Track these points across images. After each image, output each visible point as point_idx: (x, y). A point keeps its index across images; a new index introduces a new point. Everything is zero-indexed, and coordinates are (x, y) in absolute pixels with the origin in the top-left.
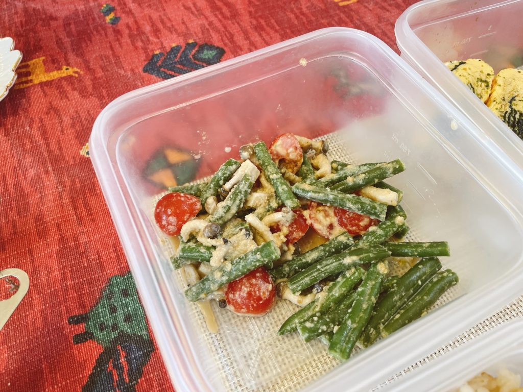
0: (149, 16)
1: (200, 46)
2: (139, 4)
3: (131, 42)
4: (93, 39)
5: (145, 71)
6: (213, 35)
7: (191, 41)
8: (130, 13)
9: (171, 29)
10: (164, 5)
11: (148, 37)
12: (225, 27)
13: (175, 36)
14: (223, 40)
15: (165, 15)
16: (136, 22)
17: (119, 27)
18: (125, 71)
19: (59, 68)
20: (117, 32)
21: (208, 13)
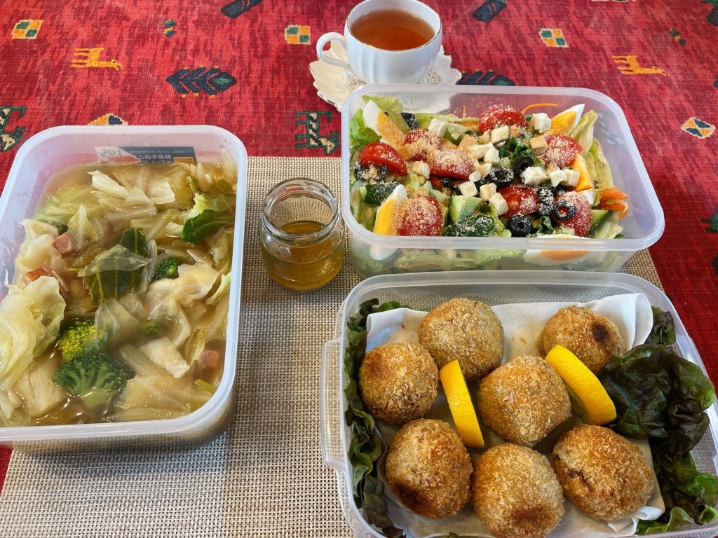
0: (199, 37)
1: (221, 73)
2: (197, 26)
3: (172, 54)
4: (146, 44)
6: (236, 67)
7: (216, 67)
8: (185, 30)
9: (209, 54)
10: (216, 31)
11: (186, 54)
12: (250, 64)
13: (207, 59)
14: (241, 74)
15: (210, 40)
16: (186, 39)
17: (171, 40)
19: (109, 60)
20: (167, 44)
21: (245, 48)
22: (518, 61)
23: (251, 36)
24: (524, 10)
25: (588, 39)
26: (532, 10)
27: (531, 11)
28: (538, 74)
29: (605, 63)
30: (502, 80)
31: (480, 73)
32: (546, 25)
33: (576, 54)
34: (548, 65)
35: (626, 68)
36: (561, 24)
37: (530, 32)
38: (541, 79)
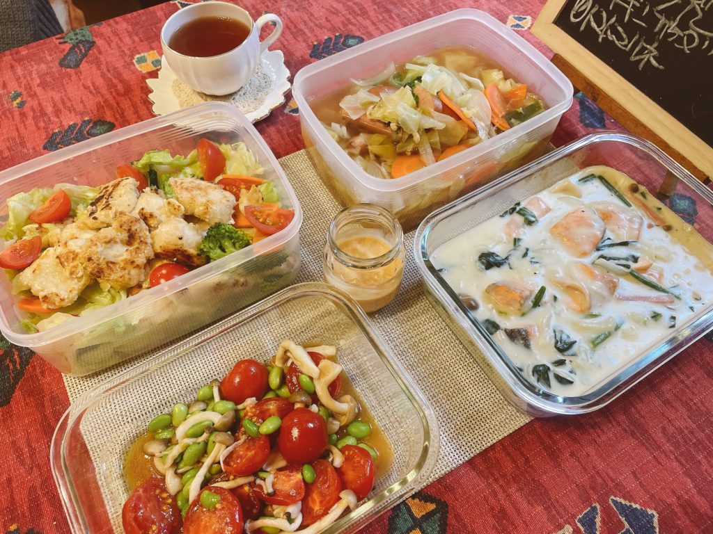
0: (52, 98)
1: (94, 122)
2: (44, 88)
3: (35, 122)
5: (45, 148)
6: (107, 111)
7: (86, 119)
8: (34, 95)
9: (71, 109)
10: (66, 86)
11: (49, 118)
12: (118, 104)
13: (73, 114)
14: (114, 116)
15: (65, 96)
16: (40, 104)
17: (25, 110)
18: (28, 150)
20: (23, 115)
21: (104, 91)
22: (355, 18)
23: (104, 79)
28: (377, 24)
30: (351, 39)
31: (330, 39)
34: (381, 13)
38: (382, 26)
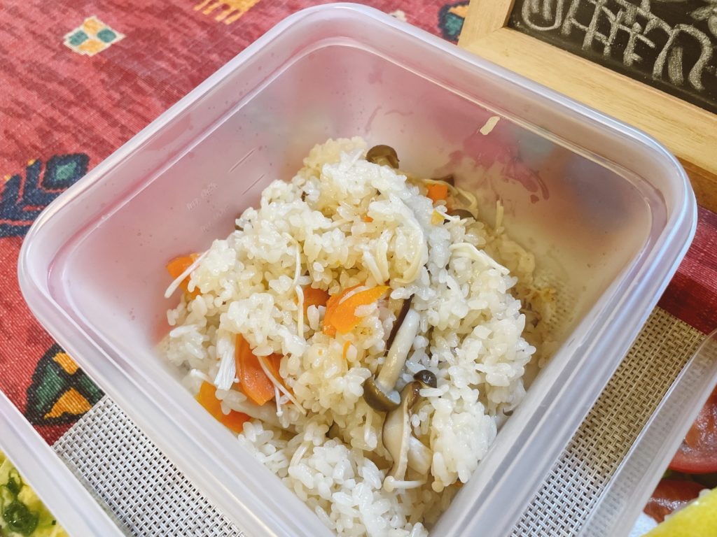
22: (64, 113)
24: (21, 27)
25: (143, 8)
26: (33, 19)
27: (33, 22)
28: (111, 112)
29: (192, 25)
30: (60, 164)
31: (16, 180)
32: (69, 27)
33: (144, 41)
34: (116, 87)
35: (226, 13)
36: (87, 8)
37: (53, 54)
38: (122, 117)
